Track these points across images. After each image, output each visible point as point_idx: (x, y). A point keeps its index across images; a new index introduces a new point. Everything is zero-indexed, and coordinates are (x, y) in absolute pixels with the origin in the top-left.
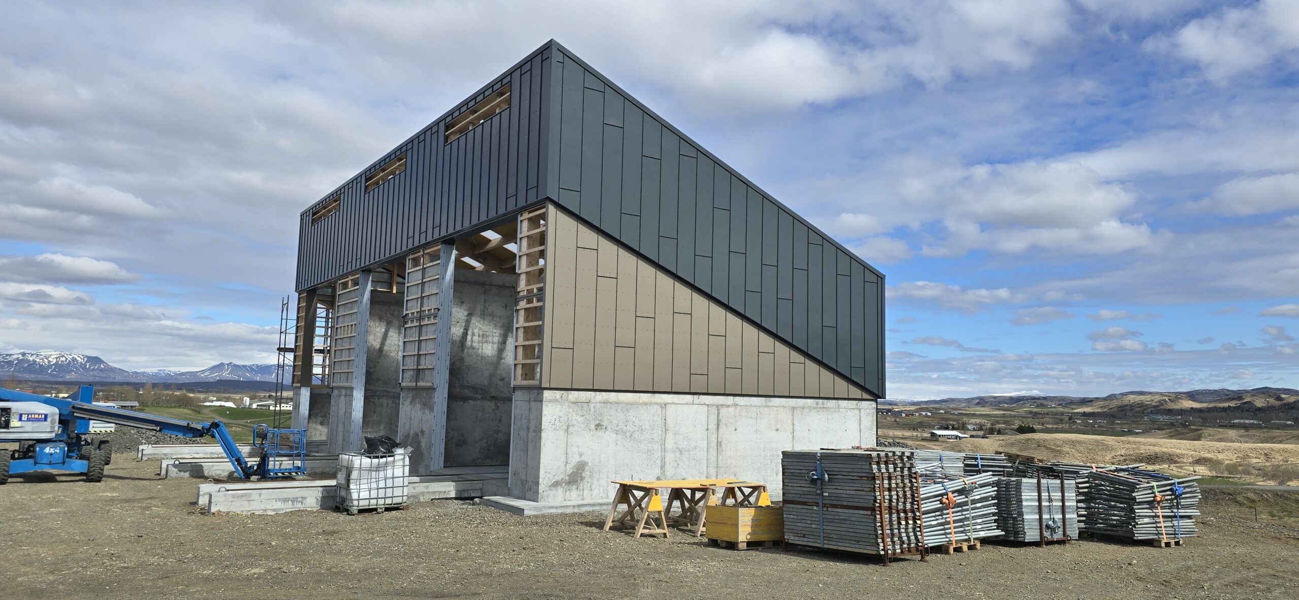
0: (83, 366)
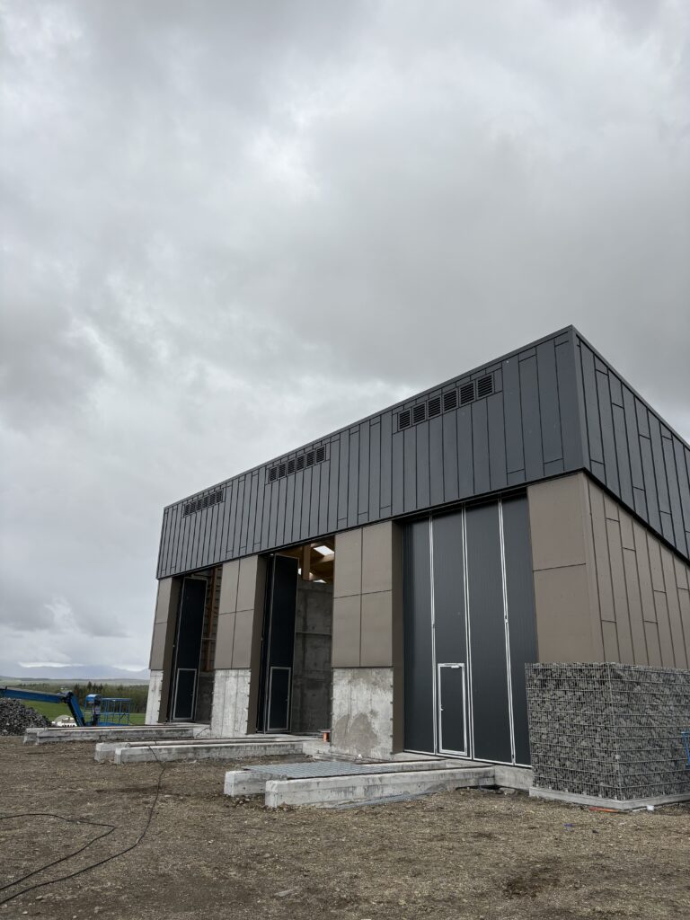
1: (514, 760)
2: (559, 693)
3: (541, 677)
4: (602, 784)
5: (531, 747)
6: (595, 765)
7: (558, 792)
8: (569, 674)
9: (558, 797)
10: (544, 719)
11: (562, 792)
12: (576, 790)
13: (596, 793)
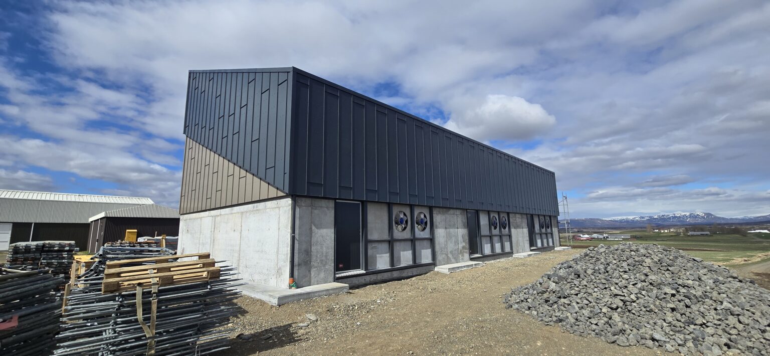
0: (703, 217)
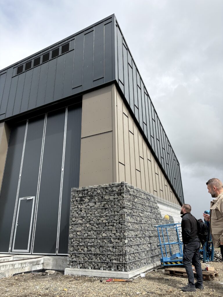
1: (57, 252)
2: (91, 204)
3: (80, 195)
4: (114, 261)
5: (70, 241)
6: (111, 249)
7: (84, 270)
8: (99, 191)
9: (84, 274)
10: (80, 221)
11: (87, 270)
12: (97, 267)
13: (110, 268)
